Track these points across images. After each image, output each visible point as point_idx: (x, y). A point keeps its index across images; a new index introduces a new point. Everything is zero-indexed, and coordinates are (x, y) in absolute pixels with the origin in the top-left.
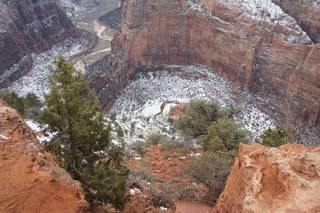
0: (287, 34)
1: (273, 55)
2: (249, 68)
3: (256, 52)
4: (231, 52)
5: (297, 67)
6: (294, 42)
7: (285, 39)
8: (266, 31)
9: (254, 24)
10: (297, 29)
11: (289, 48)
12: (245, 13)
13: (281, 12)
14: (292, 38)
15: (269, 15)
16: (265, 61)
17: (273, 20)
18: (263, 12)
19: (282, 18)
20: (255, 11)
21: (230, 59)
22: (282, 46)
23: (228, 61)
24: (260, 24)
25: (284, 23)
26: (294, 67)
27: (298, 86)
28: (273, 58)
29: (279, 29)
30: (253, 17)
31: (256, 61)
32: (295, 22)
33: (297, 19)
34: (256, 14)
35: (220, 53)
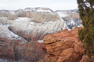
0: (21, 41)
1: (19, 48)
2: (13, 54)
3: (14, 48)
4: (6, 50)
5: (27, 49)
6: (24, 43)
7: (21, 43)
8: (15, 42)
9: (11, 41)
10: (23, 40)
11: (23, 45)
12: (8, 38)
13: (18, 36)
14: (23, 42)
15: (15, 37)
16: (17, 50)
17: (16, 39)
18: (13, 37)
19: (19, 37)
20: (11, 37)
21: (6, 53)
22: (21, 45)
23: (6, 54)
24: (13, 40)
25: (20, 39)
26: (26, 49)
27: (28, 54)
28: (20, 49)
29: (19, 41)
30: (11, 39)
31: (15, 51)
32: (22, 38)
33: (22, 37)
34: (11, 38)
35: (2, 52)
